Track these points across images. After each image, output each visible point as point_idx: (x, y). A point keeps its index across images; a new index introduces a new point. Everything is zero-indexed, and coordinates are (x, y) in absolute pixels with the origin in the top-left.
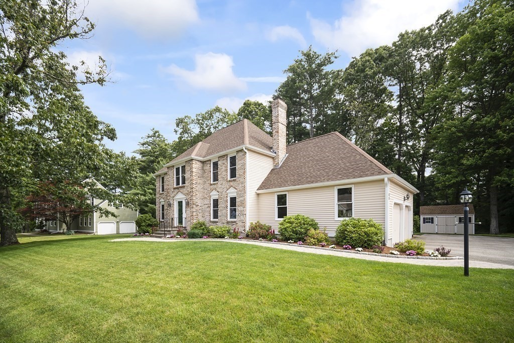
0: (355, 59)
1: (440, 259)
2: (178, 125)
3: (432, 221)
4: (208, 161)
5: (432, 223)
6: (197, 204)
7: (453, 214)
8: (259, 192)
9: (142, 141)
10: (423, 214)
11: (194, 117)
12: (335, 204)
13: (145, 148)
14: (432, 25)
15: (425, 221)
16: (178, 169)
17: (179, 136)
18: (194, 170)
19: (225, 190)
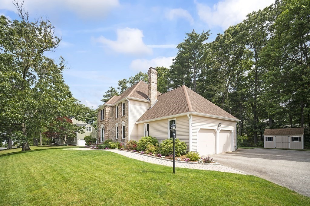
0: (219, 35)
1: (203, 164)
2: (119, 85)
3: (272, 139)
4: (114, 106)
5: (272, 140)
6: (109, 130)
7: (287, 134)
8: (137, 123)
9: (105, 94)
10: (266, 134)
11: (128, 80)
12: (168, 130)
13: (107, 98)
14: (273, 5)
15: (267, 139)
16: (102, 111)
17: (121, 91)
18: (107, 111)
19: (121, 122)
